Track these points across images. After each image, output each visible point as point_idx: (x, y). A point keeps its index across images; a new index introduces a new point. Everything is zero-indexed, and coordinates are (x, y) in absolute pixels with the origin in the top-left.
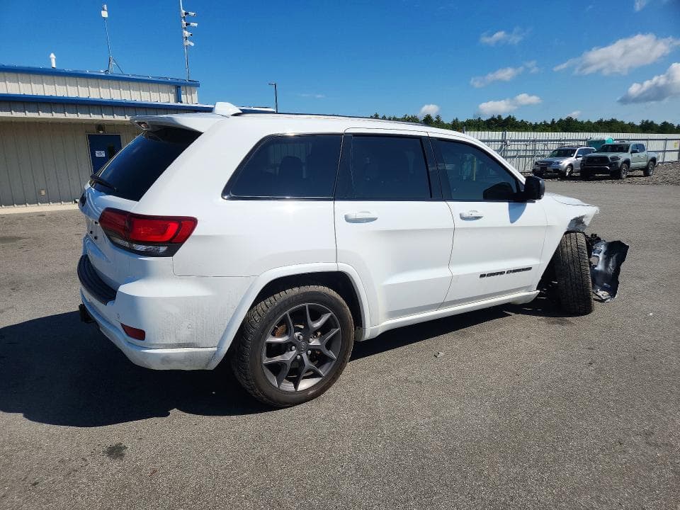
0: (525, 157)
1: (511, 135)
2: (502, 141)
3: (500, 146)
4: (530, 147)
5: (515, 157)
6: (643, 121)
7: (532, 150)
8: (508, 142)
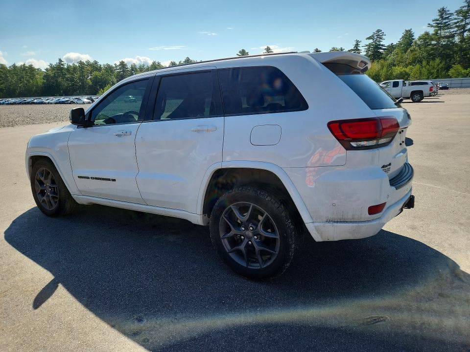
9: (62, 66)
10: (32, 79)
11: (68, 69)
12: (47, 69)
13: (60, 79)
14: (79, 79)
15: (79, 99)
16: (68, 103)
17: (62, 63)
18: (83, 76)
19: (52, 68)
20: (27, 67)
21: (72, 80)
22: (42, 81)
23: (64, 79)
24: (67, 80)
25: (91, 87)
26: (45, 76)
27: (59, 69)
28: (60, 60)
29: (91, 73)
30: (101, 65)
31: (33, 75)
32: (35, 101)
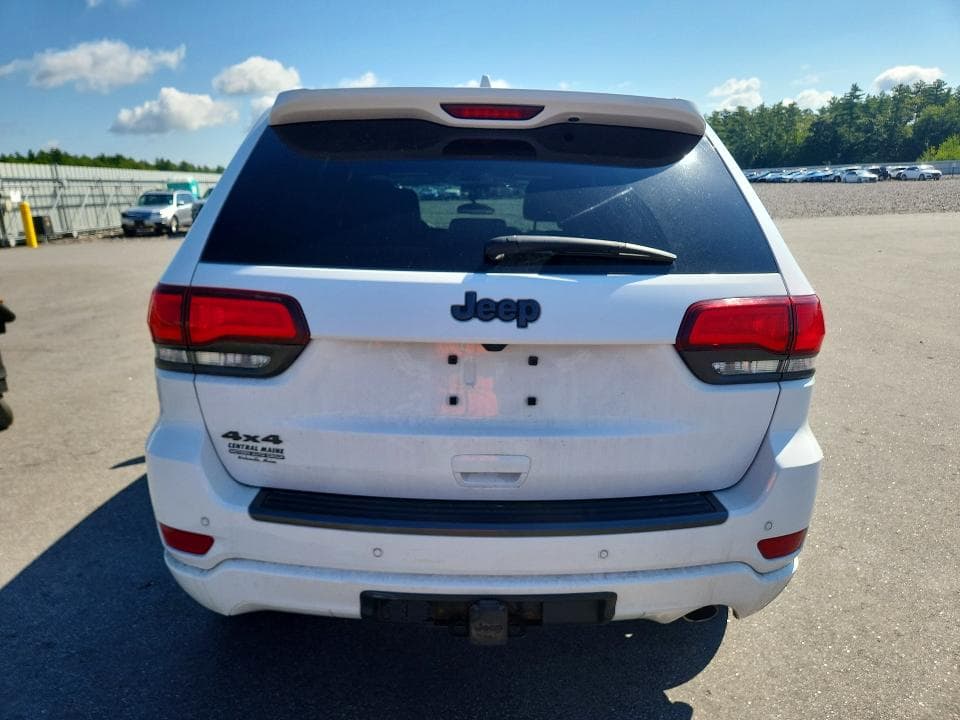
0: (94, 205)
1: (65, 171)
2: (54, 181)
3: (52, 189)
4: (96, 192)
5: (79, 206)
6: (157, 159)
7: (100, 196)
8: (65, 183)
9: (855, 101)
10: (787, 132)
11: (866, 107)
12: (822, 111)
13: (841, 130)
14: (886, 126)
15: (852, 172)
16: (827, 181)
17: (858, 93)
18: (898, 119)
19: (835, 106)
20: (785, 108)
21: (868, 129)
22: (807, 134)
23: (853, 129)
24: (858, 129)
25: (908, 143)
26: (814, 125)
27: (847, 108)
28: (855, 88)
29: (919, 111)
30: (950, 90)
31: (793, 123)
32: (769, 176)
